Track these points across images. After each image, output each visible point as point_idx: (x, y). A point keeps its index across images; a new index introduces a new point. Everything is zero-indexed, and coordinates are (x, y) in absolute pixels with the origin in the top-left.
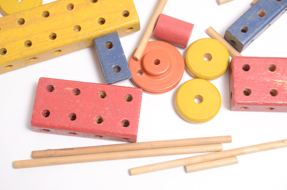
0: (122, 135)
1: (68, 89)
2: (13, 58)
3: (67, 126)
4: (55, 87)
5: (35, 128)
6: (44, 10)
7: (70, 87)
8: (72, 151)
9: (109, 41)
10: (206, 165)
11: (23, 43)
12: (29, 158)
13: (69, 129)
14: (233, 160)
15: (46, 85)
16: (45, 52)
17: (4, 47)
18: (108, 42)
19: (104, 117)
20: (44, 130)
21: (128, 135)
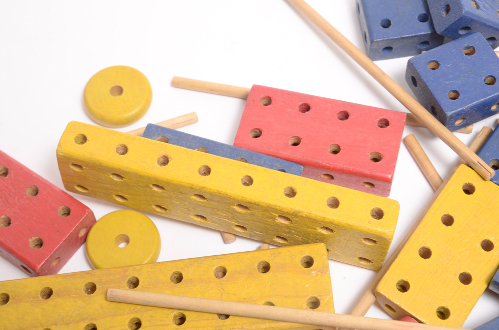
6: (175, 270)
11: (128, 321)
17: (95, 322)
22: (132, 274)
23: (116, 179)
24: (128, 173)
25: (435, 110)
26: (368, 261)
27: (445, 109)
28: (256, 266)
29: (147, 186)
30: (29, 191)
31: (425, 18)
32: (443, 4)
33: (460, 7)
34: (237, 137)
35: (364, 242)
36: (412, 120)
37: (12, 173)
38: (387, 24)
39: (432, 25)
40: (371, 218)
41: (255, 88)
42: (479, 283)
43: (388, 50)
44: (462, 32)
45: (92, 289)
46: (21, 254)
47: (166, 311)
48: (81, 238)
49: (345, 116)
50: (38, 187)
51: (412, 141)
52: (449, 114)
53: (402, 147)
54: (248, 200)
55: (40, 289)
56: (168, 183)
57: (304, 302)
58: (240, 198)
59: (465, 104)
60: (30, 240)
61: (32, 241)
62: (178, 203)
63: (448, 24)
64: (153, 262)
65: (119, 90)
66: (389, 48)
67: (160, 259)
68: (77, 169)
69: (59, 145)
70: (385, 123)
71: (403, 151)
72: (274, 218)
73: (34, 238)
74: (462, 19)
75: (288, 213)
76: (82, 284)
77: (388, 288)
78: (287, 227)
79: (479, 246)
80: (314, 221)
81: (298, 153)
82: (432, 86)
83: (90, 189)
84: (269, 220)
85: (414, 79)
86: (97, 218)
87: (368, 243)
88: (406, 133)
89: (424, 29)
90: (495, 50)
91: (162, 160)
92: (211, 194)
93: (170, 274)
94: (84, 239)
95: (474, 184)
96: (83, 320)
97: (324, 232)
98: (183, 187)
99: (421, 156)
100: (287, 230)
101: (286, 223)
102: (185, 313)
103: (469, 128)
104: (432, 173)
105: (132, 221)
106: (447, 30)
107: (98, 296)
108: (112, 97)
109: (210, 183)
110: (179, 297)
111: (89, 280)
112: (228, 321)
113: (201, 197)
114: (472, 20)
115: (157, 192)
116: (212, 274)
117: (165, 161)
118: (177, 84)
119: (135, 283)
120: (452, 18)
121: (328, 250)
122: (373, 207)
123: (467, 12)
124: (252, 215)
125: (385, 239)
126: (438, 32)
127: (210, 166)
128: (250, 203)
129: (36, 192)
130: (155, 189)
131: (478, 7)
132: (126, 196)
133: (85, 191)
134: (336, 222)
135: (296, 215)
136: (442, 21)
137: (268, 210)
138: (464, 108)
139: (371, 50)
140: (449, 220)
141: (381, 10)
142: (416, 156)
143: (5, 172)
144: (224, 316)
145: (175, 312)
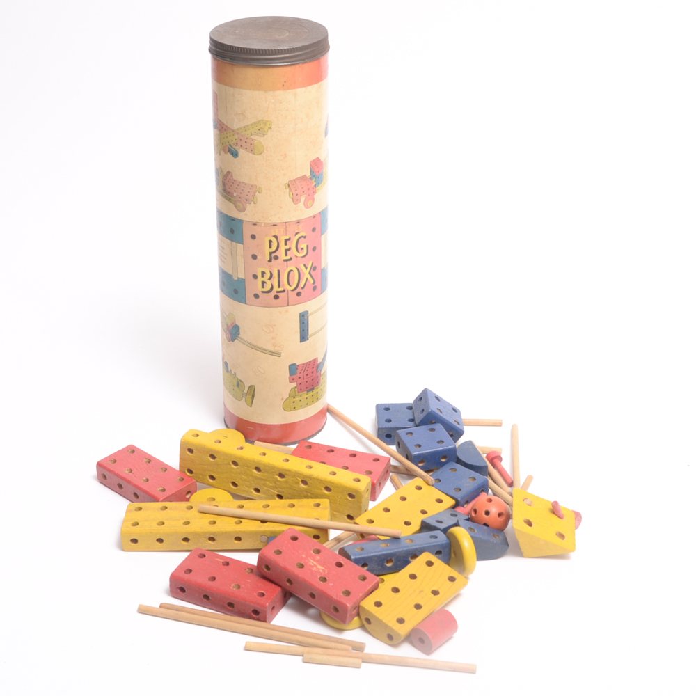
0: (253, 602)
1: (219, 560)
3: (203, 584)
4: (207, 556)
5: (173, 584)
7: (221, 559)
11: (208, 521)
12: (158, 607)
13: (204, 587)
15: (199, 552)
16: (226, 532)
17: (189, 520)
19: (242, 586)
20: (181, 589)
21: (258, 604)
23: (211, 459)
24: (219, 454)
26: (352, 518)
27: (411, 451)
28: (287, 505)
29: (229, 463)
30: (162, 470)
31: (412, 420)
32: (421, 410)
35: (348, 498)
37: (152, 462)
38: (389, 421)
40: (353, 481)
42: (415, 527)
45: (190, 508)
46: (152, 493)
47: (231, 518)
48: (187, 498)
49: (354, 455)
50: (166, 468)
51: (395, 477)
52: (414, 454)
53: (388, 480)
54: (284, 468)
55: (160, 506)
56: (241, 458)
58: (280, 467)
61: (159, 489)
62: (245, 477)
63: (422, 418)
66: (389, 436)
68: (190, 454)
70: (377, 460)
72: (298, 483)
74: (430, 414)
75: (306, 477)
76: (184, 506)
77: (362, 521)
78: (306, 491)
79: (419, 511)
80: (320, 481)
83: (194, 471)
84: (296, 485)
85: (399, 444)
87: (350, 499)
89: (410, 425)
91: (239, 448)
92: (264, 465)
93: (237, 505)
95: (422, 487)
96: (183, 520)
97: (326, 492)
98: (249, 461)
99: (397, 483)
100: (306, 494)
101: (306, 487)
102: (242, 520)
106: (421, 421)
107: (193, 511)
111: (190, 504)
112: (265, 524)
113: (258, 469)
116: (261, 507)
120: (424, 414)
126: (417, 423)
128: (286, 470)
129: (165, 471)
130: (233, 466)
131: (441, 413)
132: (215, 475)
133: (191, 475)
134: (333, 481)
135: (311, 477)
136: (419, 418)
137: (295, 475)
138: (423, 452)
140: (404, 499)
141: (387, 415)
142: (395, 483)
143: (149, 461)
144: (263, 521)
145: (237, 519)
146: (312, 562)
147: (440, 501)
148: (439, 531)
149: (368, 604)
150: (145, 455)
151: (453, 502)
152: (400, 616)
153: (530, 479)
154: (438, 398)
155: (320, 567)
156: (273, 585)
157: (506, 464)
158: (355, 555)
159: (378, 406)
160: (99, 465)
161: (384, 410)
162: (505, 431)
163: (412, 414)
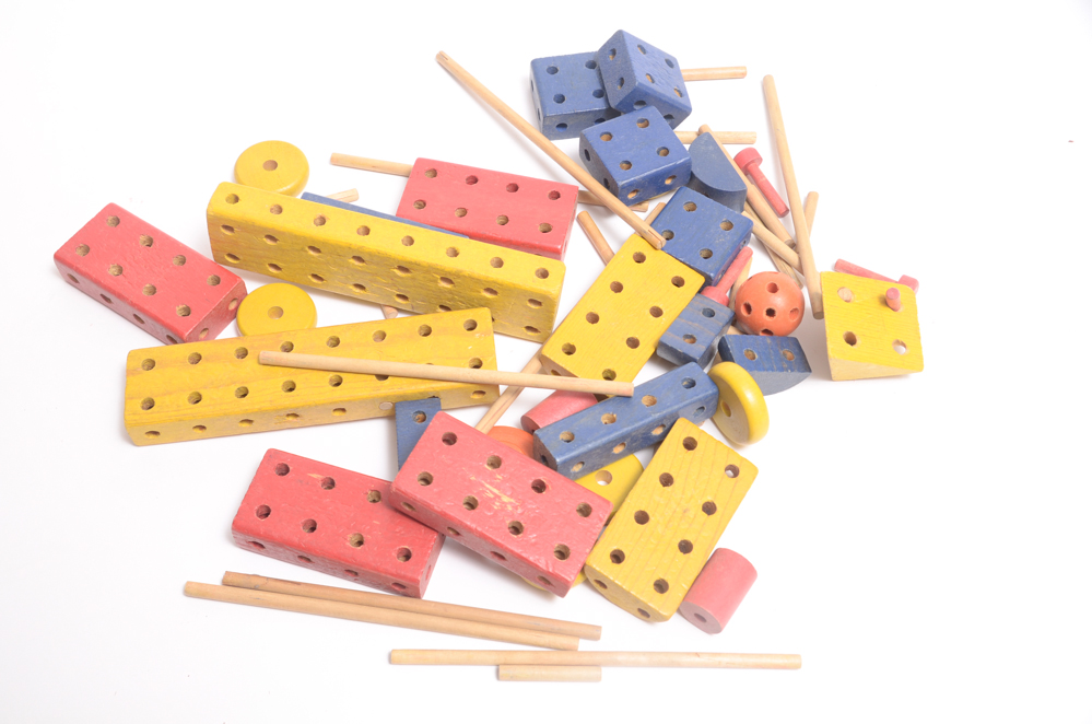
0: (392, 575)
1: (315, 476)
2: (257, 407)
3: (296, 540)
4: (291, 468)
5: (240, 536)
6: (331, 335)
7: (319, 472)
8: (296, 587)
9: (421, 410)
10: (537, 671)
11: (281, 384)
12: (218, 582)
13: (298, 547)
14: (592, 672)
15: (277, 462)
16: (316, 406)
17: (246, 385)
18: (419, 412)
19: (367, 537)
20: (255, 543)
21: (404, 577)
22: (286, 339)
23: (269, 242)
24: (283, 233)
25: (608, 183)
26: (535, 330)
27: (616, 178)
28: (417, 329)
29: (303, 250)
30: (175, 262)
31: (601, 94)
32: (617, 77)
33: (633, 78)
34: (400, 208)
35: (529, 305)
36: (587, 198)
37: (157, 244)
38: (561, 99)
39: (607, 100)
40: (536, 277)
41: (420, 162)
42: (646, 348)
43: (561, 127)
44: (636, 107)
45: (243, 354)
46: (168, 321)
47: (322, 373)
48: (232, 311)
49: (515, 188)
50: (184, 256)
51: (586, 218)
52: (620, 183)
53: (575, 223)
54: (408, 259)
55: (188, 354)
56: (325, 243)
57: (467, 362)
58: (400, 258)
59: (636, 176)
60: (177, 309)
61: (179, 309)
62: (335, 269)
63: (622, 97)
64: (312, 328)
65: (273, 165)
66: (562, 126)
67: (319, 325)
68: (228, 233)
69: (210, 204)
70: (556, 195)
71: (576, 228)
72: (435, 281)
73: (181, 307)
74: (636, 91)
75: (450, 273)
76: (232, 350)
77: (554, 352)
78: (450, 292)
79: (648, 312)
80: (477, 281)
81: (464, 224)
82: (603, 156)
83: (241, 257)
84: (431, 284)
85: (587, 154)
86: (249, 292)
87: (533, 306)
88: (580, 210)
89: (599, 105)
90: (676, 130)
91: (318, 221)
92: (370, 254)
93: (326, 339)
94: (234, 315)
95: (645, 253)
96: (234, 383)
97: (488, 295)
98: (340, 247)
99: (594, 232)
100: (450, 296)
101: (449, 286)
102: (342, 375)
103: (645, 205)
104: (604, 248)
105: (286, 294)
106: (621, 103)
107: (250, 361)
108: (266, 172)
109: (369, 244)
110: (335, 359)
111: (240, 345)
112: (386, 382)
113: (359, 259)
114: (646, 94)
115: (313, 257)
116: (371, 338)
117: (323, 221)
118: (337, 161)
119: (289, 348)
120: (626, 90)
121: (493, 320)
122: (538, 267)
123: (640, 84)
124: (413, 279)
125: (550, 299)
126: (613, 106)
127: (369, 226)
128: (410, 263)
129: (183, 262)
130: (311, 253)
131: (653, 82)
132: (280, 264)
133: (235, 262)
134: (500, 281)
135: (458, 275)
136: (616, 95)
137: (429, 270)
138: (637, 178)
139: (544, 126)
140: (618, 288)
141: (555, 85)
142: (589, 232)
143: (150, 243)
144: (382, 377)
145: (332, 375)
146: (491, 490)
147: (679, 282)
148: (694, 364)
149: (600, 561)
150: (141, 226)
151: (701, 280)
152: (660, 575)
153: (812, 198)
154: (643, 48)
155: (505, 499)
156: (423, 529)
157: (767, 169)
158: (562, 454)
159: (534, 64)
160: (58, 257)
161: (547, 72)
162: (751, 88)
163: (596, 80)
